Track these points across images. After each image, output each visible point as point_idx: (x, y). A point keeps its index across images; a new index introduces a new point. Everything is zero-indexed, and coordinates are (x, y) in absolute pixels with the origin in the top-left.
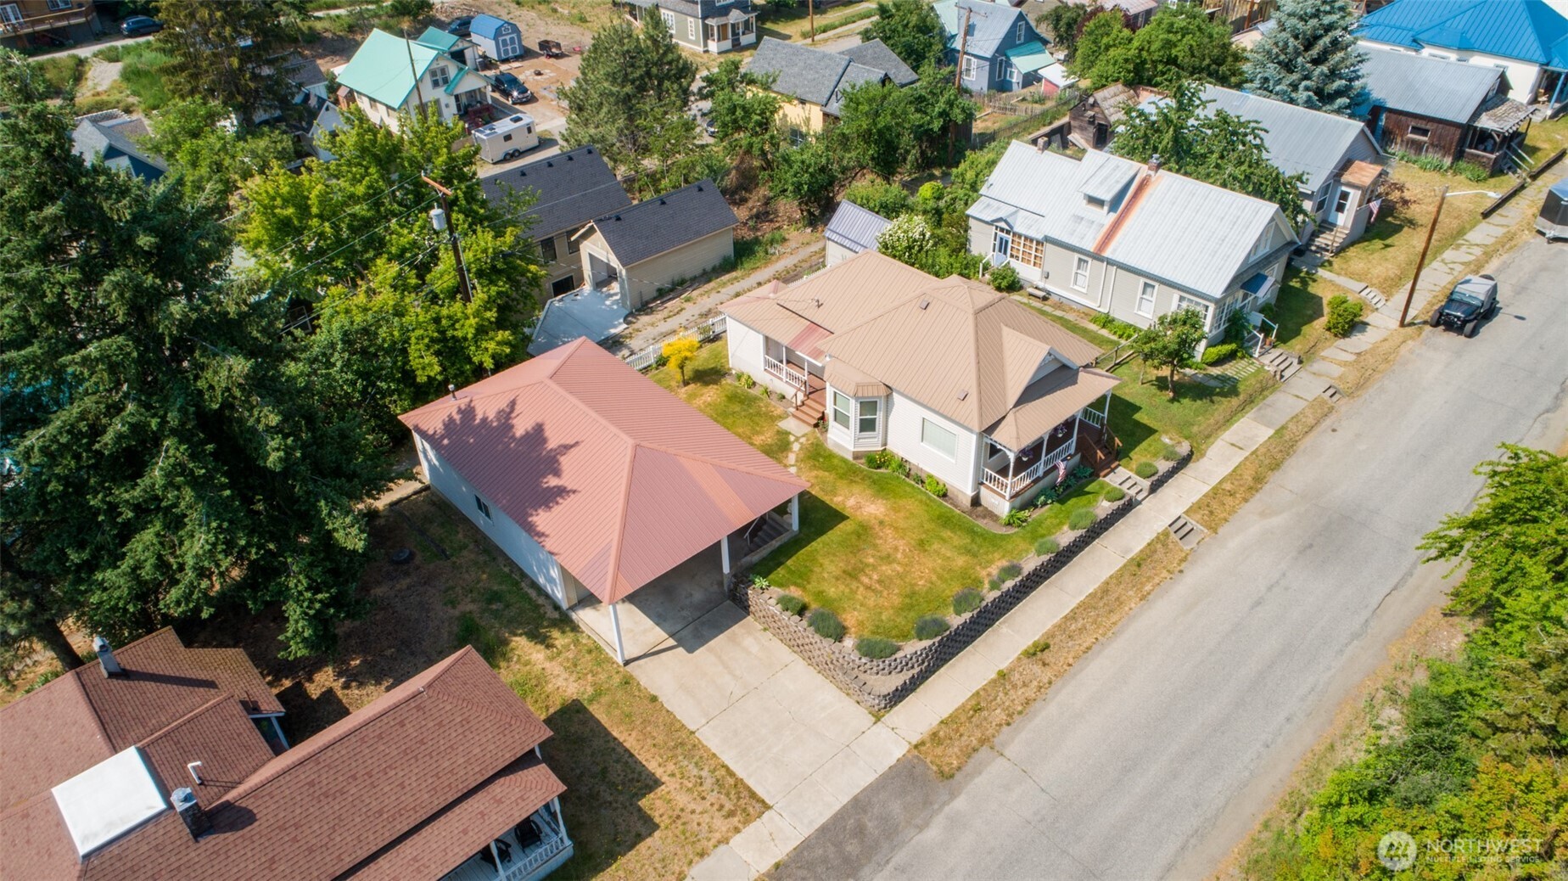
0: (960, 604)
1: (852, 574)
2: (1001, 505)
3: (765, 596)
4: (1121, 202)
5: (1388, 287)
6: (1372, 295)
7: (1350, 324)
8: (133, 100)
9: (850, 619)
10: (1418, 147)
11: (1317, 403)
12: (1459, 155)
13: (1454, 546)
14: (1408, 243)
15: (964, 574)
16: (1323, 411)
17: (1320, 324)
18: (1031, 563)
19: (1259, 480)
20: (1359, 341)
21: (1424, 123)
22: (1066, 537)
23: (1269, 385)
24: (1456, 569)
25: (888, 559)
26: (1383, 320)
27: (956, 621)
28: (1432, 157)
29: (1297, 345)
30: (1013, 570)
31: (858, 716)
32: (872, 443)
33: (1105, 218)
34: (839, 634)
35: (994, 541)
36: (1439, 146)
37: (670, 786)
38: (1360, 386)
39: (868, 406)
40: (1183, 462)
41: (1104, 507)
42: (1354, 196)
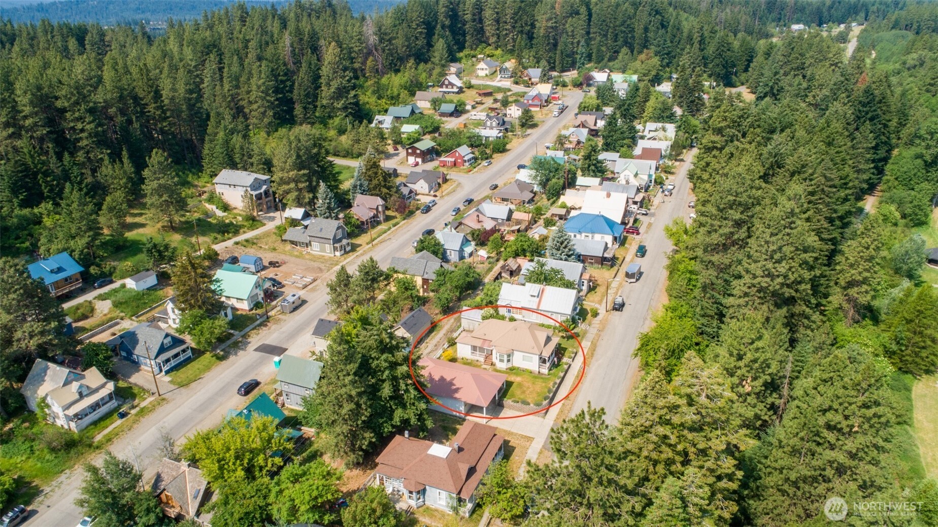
0: (549, 391)
1: (524, 392)
2: (545, 371)
3: (507, 402)
4: (540, 295)
5: (600, 302)
6: (597, 306)
7: (596, 314)
8: (122, 314)
9: (529, 401)
10: (592, 263)
11: (597, 334)
12: (602, 264)
13: (636, 355)
14: (600, 290)
15: (546, 387)
16: (599, 335)
17: (589, 315)
18: (558, 381)
19: (592, 354)
20: (599, 317)
21: (592, 257)
22: (562, 374)
23: (585, 332)
24: (638, 359)
25: (528, 388)
26: (602, 311)
27: (551, 395)
28: (596, 265)
29: (587, 321)
30: (555, 383)
31: (541, 419)
32: (510, 365)
33: (537, 300)
34: (529, 404)
35: (549, 379)
36: (597, 262)
37: (512, 441)
38: (604, 328)
39: (509, 356)
40: (576, 354)
41: (566, 367)
42: (586, 282)
